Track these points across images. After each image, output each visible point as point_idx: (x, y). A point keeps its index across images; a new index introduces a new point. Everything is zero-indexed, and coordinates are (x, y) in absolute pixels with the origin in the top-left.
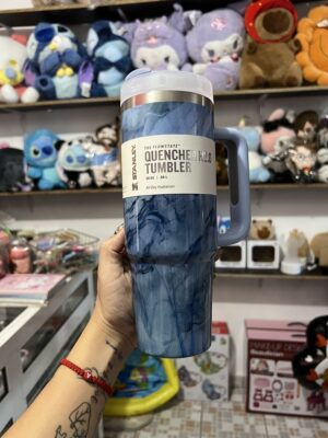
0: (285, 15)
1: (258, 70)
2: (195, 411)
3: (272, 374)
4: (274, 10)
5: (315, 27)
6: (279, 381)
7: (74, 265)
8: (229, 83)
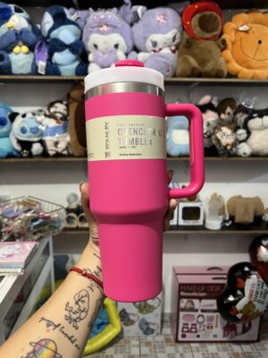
0: (216, 18)
1: (193, 62)
2: (133, 346)
3: (197, 311)
4: (207, 13)
5: (237, 31)
6: (202, 316)
7: (40, 232)
8: (168, 71)
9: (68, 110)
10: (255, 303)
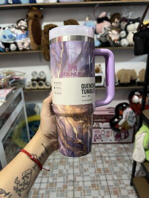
3: (101, 128)
6: (104, 131)
7: (15, 85)
9: (28, 24)
10: (128, 122)
